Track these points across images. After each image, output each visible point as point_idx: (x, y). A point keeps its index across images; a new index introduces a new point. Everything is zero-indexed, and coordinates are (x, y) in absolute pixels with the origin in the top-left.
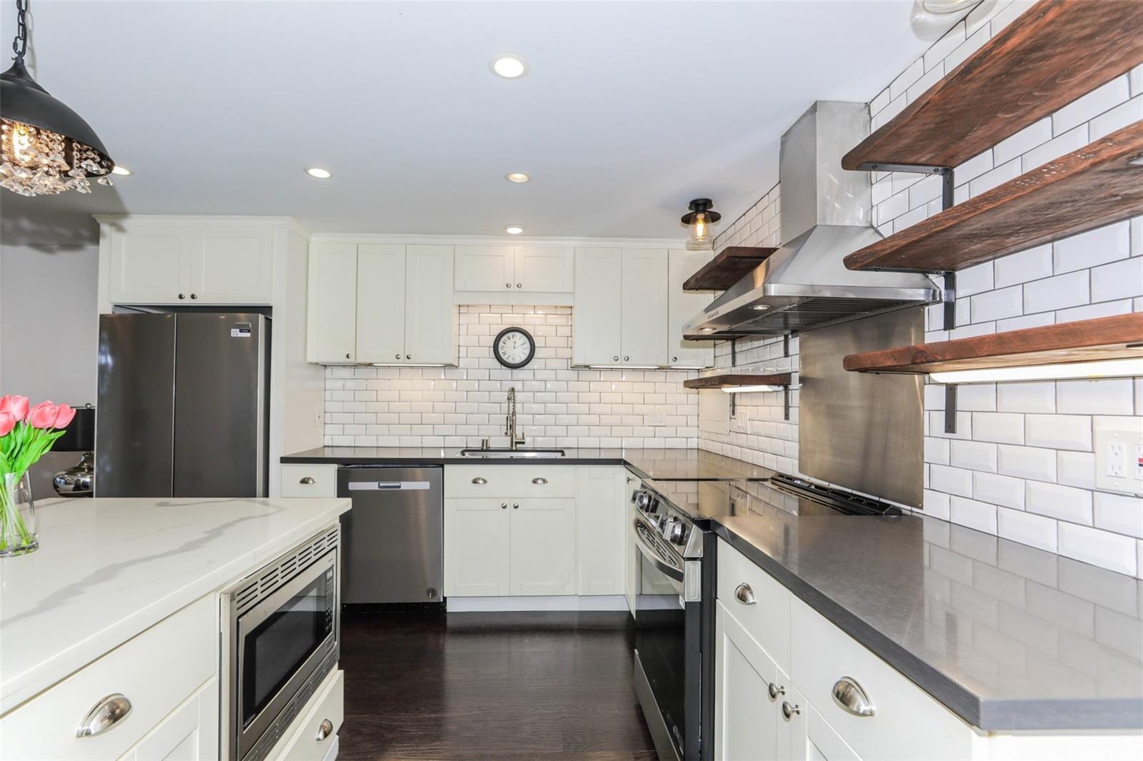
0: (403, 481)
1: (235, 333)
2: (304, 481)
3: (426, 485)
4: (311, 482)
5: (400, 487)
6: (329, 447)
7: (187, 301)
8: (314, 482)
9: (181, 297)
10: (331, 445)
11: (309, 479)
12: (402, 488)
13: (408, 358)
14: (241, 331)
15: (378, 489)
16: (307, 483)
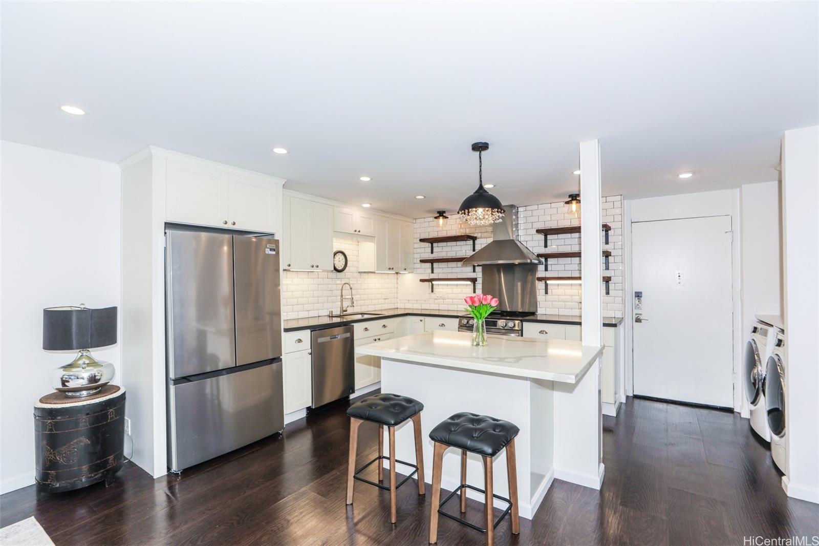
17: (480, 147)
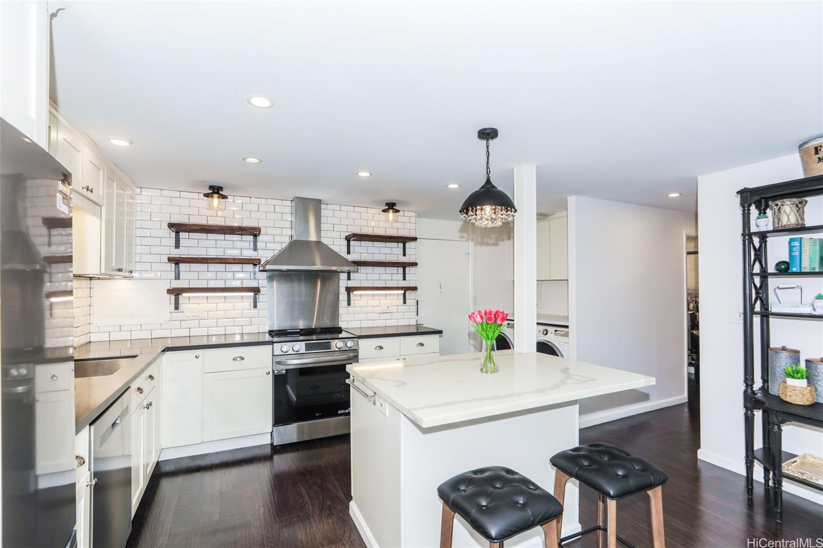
17: (488, 134)
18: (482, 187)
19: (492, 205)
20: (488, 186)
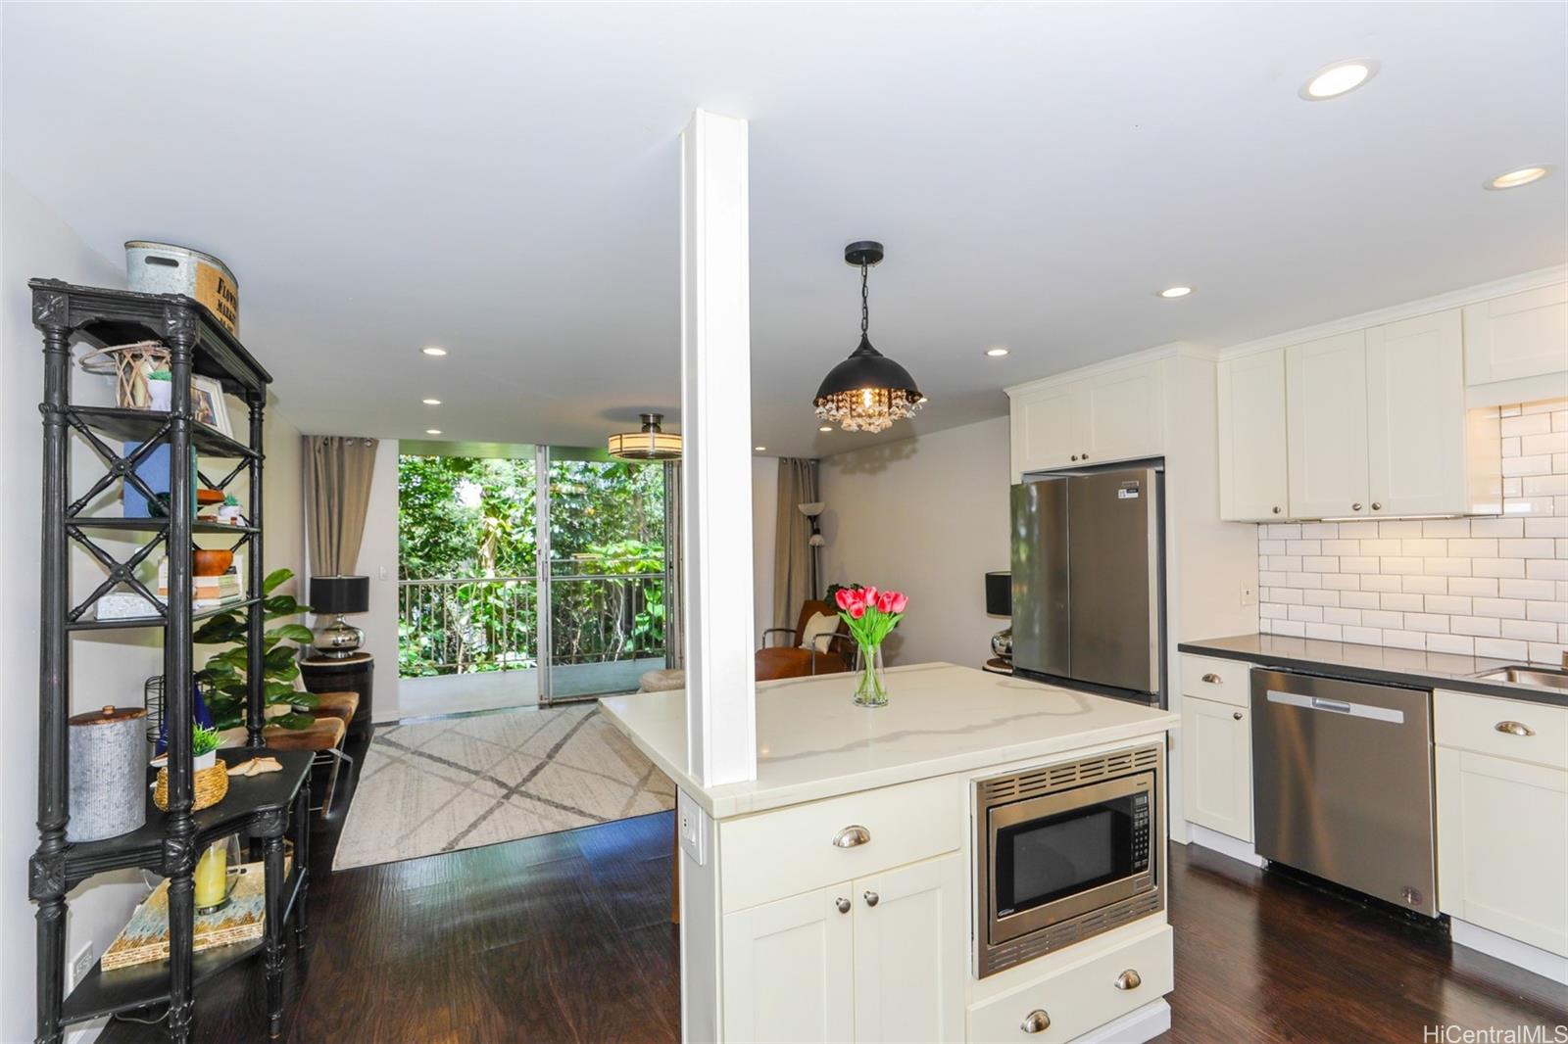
0: (1353, 702)
1: (1123, 494)
2: (1208, 679)
3: (1396, 716)
4: (1217, 681)
5: (1348, 710)
6: (1267, 634)
7: (1080, 463)
8: (1220, 682)
9: (1073, 459)
10: (1269, 632)
11: (1214, 677)
12: (1351, 713)
13: (1375, 507)
14: (1128, 491)
15: (1312, 706)
16: (1211, 681)
18: (855, 355)
19: (873, 386)
20: (866, 352)
